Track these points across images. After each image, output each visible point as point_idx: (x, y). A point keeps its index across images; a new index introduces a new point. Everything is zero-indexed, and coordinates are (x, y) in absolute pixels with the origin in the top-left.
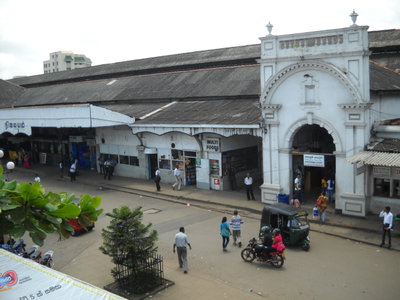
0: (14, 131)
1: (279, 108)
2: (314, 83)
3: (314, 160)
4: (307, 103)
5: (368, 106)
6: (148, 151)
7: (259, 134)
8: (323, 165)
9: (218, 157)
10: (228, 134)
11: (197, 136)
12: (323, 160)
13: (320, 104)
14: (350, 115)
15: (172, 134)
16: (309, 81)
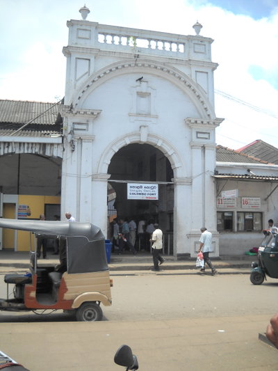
2: (149, 90)
3: (143, 191)
4: (139, 114)
8: (156, 197)
12: (156, 191)
13: (157, 117)
14: (197, 133)
16: (143, 87)
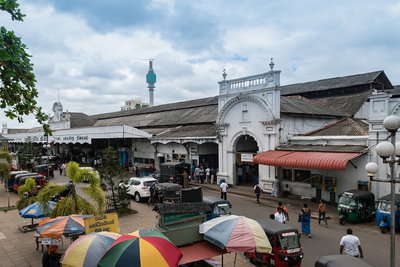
0: (82, 142)
1: (227, 125)
2: (247, 109)
3: (247, 158)
4: (243, 122)
5: (276, 122)
6: (159, 155)
7: (217, 142)
9: (197, 158)
10: (201, 143)
11: (185, 145)
12: (252, 158)
13: (250, 123)
14: (266, 128)
15: (172, 144)
